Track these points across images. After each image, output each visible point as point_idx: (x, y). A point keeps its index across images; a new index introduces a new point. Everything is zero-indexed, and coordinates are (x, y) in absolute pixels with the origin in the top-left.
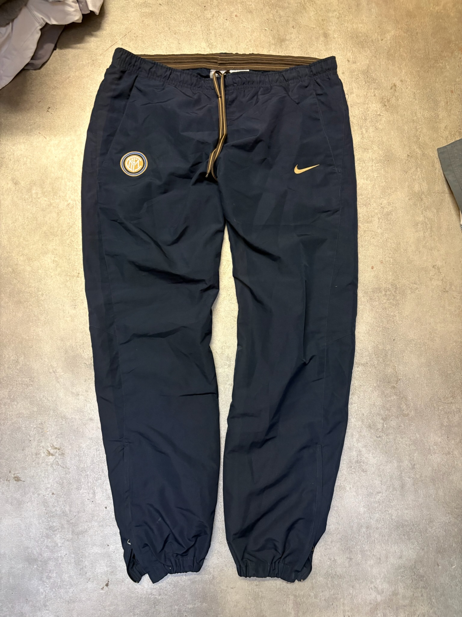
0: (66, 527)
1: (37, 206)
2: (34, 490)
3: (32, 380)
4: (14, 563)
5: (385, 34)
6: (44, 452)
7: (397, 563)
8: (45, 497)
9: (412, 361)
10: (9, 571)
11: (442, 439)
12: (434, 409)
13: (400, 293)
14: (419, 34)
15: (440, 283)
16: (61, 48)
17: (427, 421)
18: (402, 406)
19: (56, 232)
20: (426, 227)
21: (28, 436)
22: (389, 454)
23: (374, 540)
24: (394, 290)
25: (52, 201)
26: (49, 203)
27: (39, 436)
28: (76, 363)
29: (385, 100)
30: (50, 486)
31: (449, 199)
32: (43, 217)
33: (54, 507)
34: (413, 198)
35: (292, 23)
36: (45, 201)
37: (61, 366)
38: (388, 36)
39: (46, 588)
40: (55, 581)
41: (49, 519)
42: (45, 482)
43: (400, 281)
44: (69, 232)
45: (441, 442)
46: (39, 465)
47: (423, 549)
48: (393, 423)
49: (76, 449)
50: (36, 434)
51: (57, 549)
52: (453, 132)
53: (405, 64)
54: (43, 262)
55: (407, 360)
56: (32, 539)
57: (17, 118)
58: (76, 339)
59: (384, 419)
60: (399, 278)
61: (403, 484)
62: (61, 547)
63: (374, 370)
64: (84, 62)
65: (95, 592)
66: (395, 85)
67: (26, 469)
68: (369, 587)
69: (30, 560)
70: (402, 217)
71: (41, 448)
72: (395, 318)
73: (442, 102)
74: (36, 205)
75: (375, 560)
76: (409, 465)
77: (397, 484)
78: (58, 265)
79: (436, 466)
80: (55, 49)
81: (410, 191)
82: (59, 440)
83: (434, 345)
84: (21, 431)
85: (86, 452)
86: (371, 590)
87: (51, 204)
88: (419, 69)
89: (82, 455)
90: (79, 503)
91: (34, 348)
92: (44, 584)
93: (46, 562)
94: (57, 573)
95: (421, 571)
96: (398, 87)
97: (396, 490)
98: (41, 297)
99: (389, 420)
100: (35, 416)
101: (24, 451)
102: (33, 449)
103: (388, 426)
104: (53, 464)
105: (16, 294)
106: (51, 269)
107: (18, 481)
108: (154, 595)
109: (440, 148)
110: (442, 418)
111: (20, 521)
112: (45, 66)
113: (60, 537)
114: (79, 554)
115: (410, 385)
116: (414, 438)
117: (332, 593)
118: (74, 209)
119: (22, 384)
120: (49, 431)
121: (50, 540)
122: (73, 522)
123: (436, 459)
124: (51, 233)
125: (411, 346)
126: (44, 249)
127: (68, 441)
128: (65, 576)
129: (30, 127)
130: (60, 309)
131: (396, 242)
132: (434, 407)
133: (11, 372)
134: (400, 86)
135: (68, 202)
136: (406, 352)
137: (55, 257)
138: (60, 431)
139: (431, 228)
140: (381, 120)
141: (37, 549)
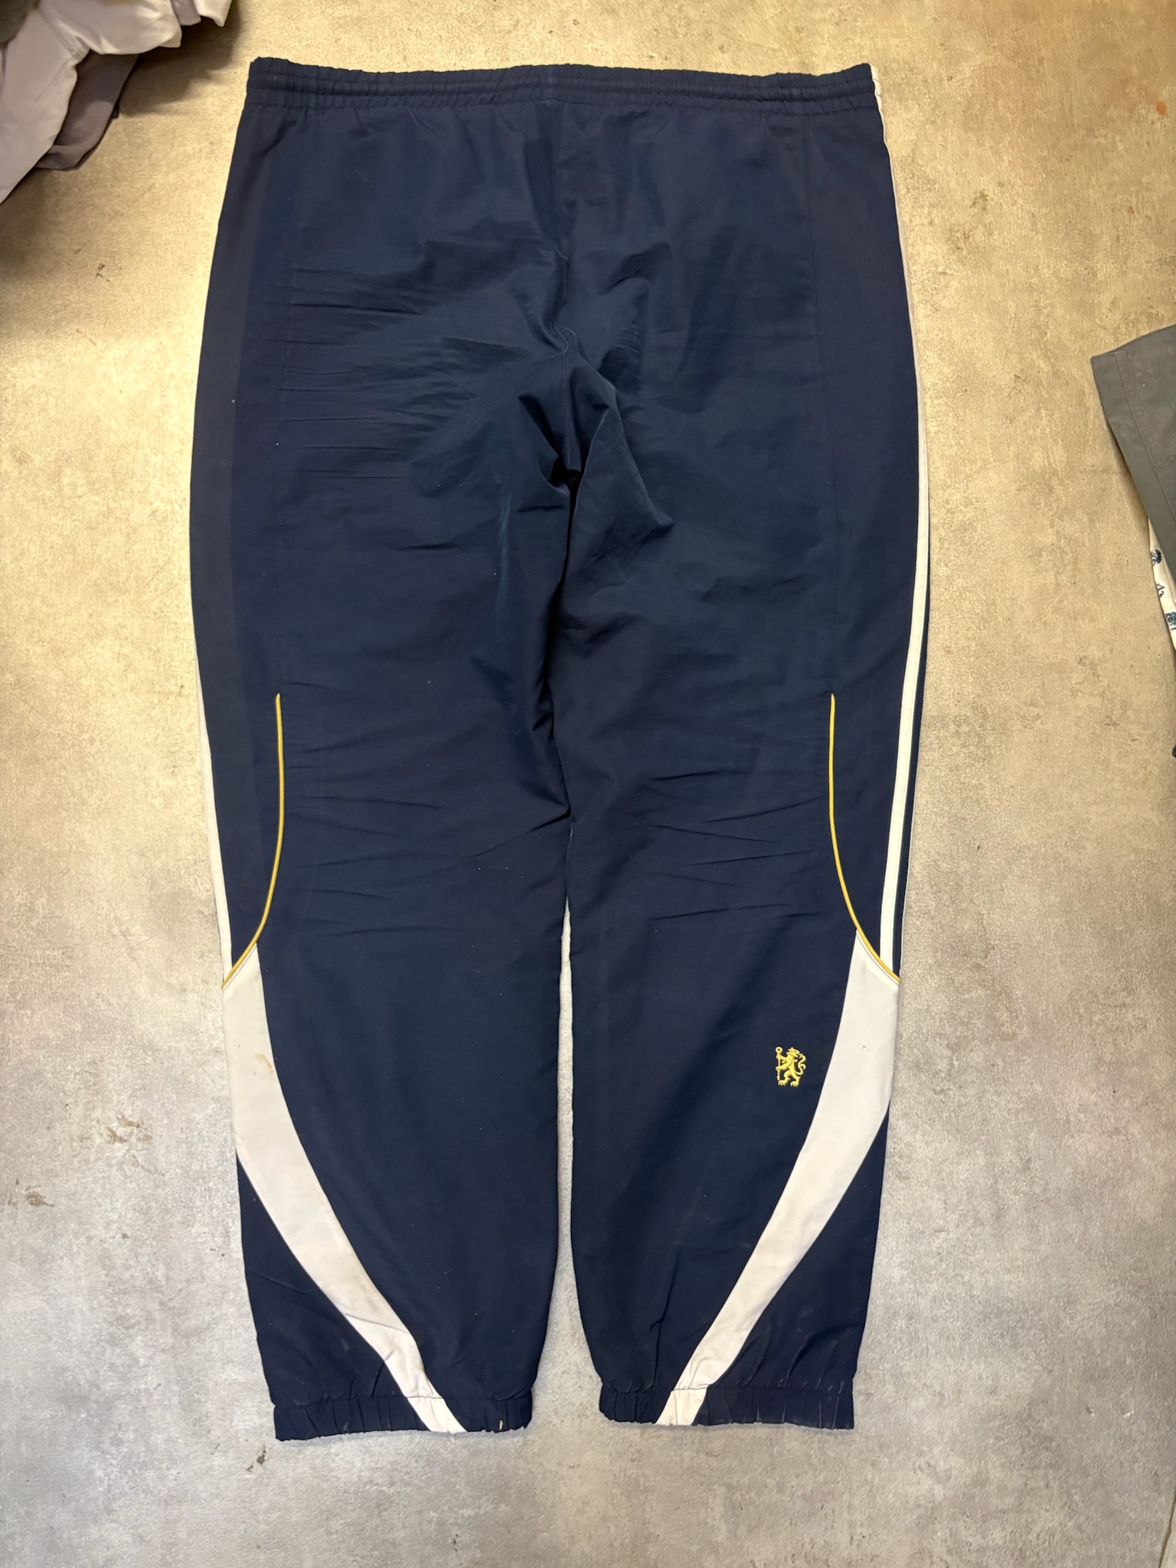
0: (158, 1317)
1: (74, 517)
2: (77, 1227)
3: (69, 954)
4: (30, 1407)
5: (957, 63)
6: (102, 1134)
7: (984, 1404)
8: (106, 1245)
9: (1025, 902)
10: (17, 1425)
11: (1100, 1096)
12: (1080, 1021)
13: (993, 730)
14: (1045, 62)
15: (1096, 702)
16: (130, 113)
17: (1062, 1051)
18: (998, 1014)
19: (124, 583)
20: (1062, 559)
21: (61, 1094)
22: (964, 1135)
23: (927, 1349)
24: (980, 721)
25: (112, 505)
26: (105, 509)
27: (89, 1094)
28: (179, 910)
29: (958, 235)
30: (116, 1217)
31: (1121, 487)
32: (92, 546)
33: (128, 1269)
34: (1029, 487)
35: (718, 40)
36: (96, 503)
37: (142, 918)
38: (967, 69)
39: (110, 1469)
40: (132, 1451)
41: (116, 1299)
42: (103, 1208)
43: (996, 699)
44: (156, 582)
45: (1096, 1104)
46: (90, 1166)
47: (1050, 1372)
48: (977, 1057)
49: (180, 1126)
50: (79, 1089)
51: (136, 1372)
52: (1133, 314)
53: (1009, 139)
54: (93, 660)
55: (1011, 899)
56: (75, 1346)
57: (21, 295)
58: (177, 852)
59: (954, 1048)
60: (991, 691)
61: (999, 1207)
62: (145, 1366)
63: (929, 925)
64: (189, 149)
65: (233, 1477)
66: (983, 196)
67: (56, 1176)
68: (914, 1464)
69: (71, 1398)
70: (1000, 535)
71: (94, 1123)
72: (981, 792)
73: (1106, 238)
74: (73, 514)
75: (929, 1396)
76: (1015, 1161)
77: (985, 1209)
78: (128, 666)
79: (1083, 1163)
80: (114, 115)
81: (1022, 469)
82: (138, 1102)
83: (1080, 859)
84: (42, 1081)
85: (205, 1131)
86: (918, 1472)
87: (110, 512)
88: (1045, 153)
89: (196, 1140)
90: (189, 1260)
91: (74, 873)
92: (106, 1459)
93: (108, 1405)
94: (136, 1431)
95: (1045, 1425)
96: (992, 199)
97: (983, 1224)
98: (88, 746)
99: (964, 1050)
100: (78, 1045)
101: (52, 1131)
102: (74, 1127)
103: (965, 1065)
104: (123, 1163)
105: (27, 740)
106: (114, 676)
107: (37, 1205)
108: (377, 1484)
109: (1099, 356)
110: (1100, 1044)
111: (45, 1304)
112: (91, 159)
113: (142, 1341)
114: (191, 1385)
115: (1019, 962)
116: (1029, 1094)
117: (821, 1479)
118: (169, 523)
119: (44, 964)
120: (114, 1080)
121: (119, 1351)
122: (176, 1305)
123: (1085, 1146)
124: (110, 584)
125: (1023, 862)
126: (95, 626)
127: (159, 1105)
128: (159, 1440)
129: (53, 317)
130: (137, 778)
131: (985, 598)
132: (1080, 1017)
133: (17, 936)
134: (996, 199)
135: (154, 506)
136: (1010, 877)
137: (121, 646)
138: (139, 1081)
139: (1075, 562)
140: (947, 286)
141: (87, 1372)
